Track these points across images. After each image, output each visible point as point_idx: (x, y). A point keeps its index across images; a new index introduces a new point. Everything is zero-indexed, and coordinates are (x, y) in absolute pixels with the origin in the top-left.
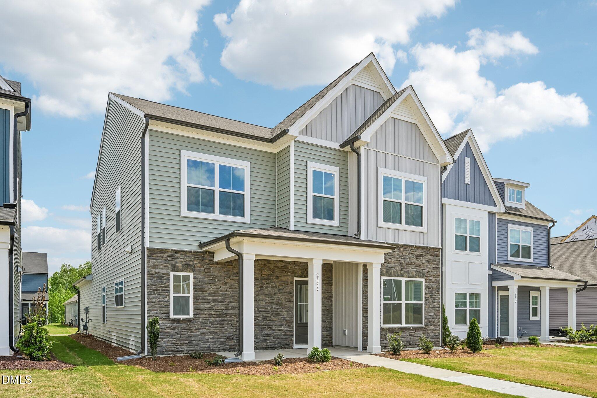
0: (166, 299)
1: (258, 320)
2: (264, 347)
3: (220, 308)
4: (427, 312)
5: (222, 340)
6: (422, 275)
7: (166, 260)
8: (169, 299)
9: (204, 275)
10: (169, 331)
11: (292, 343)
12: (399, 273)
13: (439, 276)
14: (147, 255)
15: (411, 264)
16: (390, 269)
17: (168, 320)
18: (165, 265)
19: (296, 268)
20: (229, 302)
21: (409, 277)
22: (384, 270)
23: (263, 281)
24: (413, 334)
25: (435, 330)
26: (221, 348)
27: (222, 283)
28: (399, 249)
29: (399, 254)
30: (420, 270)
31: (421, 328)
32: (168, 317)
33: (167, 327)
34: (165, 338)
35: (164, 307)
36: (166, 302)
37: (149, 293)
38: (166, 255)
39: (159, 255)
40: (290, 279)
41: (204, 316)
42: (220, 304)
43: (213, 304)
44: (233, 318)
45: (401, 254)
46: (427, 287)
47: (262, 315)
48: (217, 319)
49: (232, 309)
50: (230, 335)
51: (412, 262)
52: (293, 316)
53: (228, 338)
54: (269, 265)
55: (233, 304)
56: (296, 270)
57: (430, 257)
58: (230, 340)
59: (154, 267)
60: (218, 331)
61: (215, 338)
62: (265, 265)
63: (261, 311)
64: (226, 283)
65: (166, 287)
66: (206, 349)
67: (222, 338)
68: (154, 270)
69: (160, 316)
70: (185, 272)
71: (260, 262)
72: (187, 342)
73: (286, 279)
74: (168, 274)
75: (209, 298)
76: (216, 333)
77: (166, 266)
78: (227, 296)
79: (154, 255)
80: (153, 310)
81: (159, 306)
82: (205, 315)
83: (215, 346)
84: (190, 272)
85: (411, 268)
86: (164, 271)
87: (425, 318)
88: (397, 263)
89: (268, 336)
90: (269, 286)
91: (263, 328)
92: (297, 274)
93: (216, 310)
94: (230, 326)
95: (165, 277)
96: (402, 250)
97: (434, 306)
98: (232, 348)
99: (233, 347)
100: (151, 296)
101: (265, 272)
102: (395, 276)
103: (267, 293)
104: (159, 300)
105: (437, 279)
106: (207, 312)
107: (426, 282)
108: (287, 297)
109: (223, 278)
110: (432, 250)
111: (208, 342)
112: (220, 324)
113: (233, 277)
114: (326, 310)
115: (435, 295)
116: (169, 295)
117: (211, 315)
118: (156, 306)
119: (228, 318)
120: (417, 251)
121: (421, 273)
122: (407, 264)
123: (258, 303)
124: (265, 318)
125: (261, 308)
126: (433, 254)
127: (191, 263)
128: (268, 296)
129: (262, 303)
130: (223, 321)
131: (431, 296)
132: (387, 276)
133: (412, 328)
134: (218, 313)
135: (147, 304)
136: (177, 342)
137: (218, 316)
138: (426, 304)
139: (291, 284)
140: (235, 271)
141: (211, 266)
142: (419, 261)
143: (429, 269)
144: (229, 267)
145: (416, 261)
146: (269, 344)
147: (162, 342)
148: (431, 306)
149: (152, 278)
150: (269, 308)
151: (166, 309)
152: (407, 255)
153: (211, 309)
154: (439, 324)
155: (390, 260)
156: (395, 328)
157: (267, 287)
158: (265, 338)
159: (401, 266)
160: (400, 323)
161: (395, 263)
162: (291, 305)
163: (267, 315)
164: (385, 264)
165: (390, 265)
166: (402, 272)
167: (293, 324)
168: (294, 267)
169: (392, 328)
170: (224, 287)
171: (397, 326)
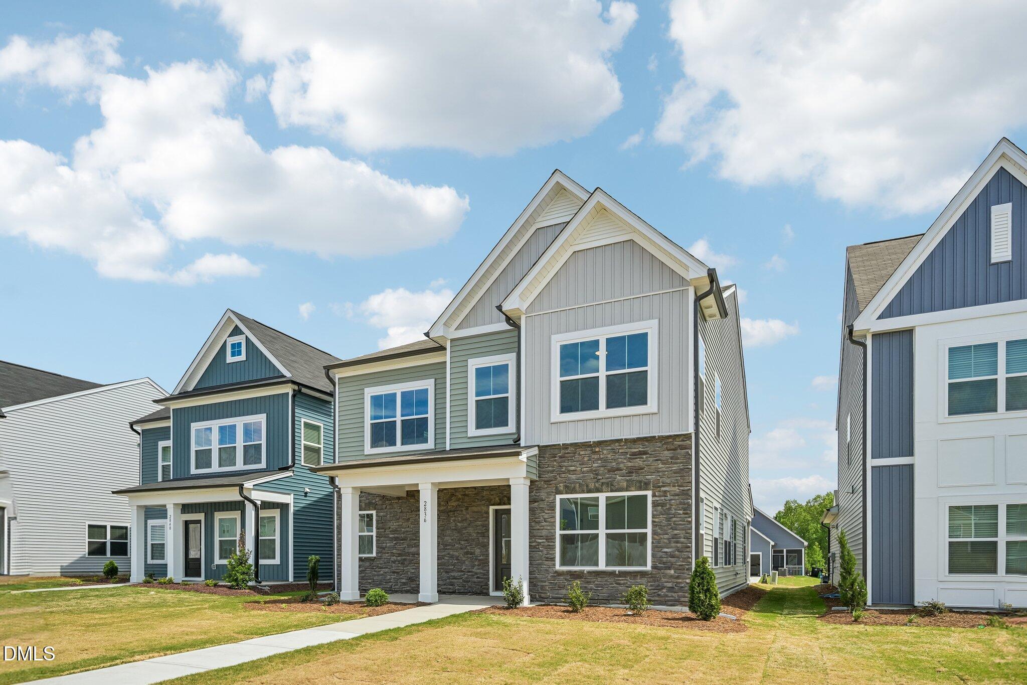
1: (444, 559)
2: (451, 591)
3: (402, 546)
4: (656, 546)
5: (404, 581)
6: (645, 486)
9: (387, 512)
11: (488, 589)
12: (592, 486)
13: (691, 482)
15: (619, 469)
16: (574, 483)
19: (492, 495)
20: (410, 540)
21: (612, 491)
22: (561, 485)
23: (449, 514)
24: (622, 582)
25: (678, 577)
27: (404, 519)
28: (592, 450)
29: (593, 456)
30: (641, 478)
31: (643, 574)
40: (484, 508)
41: (387, 555)
42: (402, 542)
43: (394, 542)
44: (415, 557)
45: (596, 457)
46: (655, 505)
47: (449, 554)
48: (399, 558)
50: (412, 575)
51: (622, 465)
52: (489, 554)
54: (457, 494)
56: (492, 497)
57: (666, 452)
60: (400, 571)
62: (453, 495)
64: (409, 519)
66: (388, 589)
70: (368, 510)
72: (370, 581)
73: (480, 509)
75: (391, 536)
76: (398, 573)
78: (409, 533)
82: (388, 553)
83: (397, 587)
84: (372, 510)
85: (619, 476)
87: (653, 556)
88: (588, 472)
89: (455, 578)
90: (457, 519)
91: (450, 569)
92: (493, 502)
94: (413, 566)
96: (597, 450)
97: (675, 536)
98: (414, 590)
99: (415, 589)
101: (452, 502)
102: (583, 492)
103: (454, 528)
105: (682, 488)
106: (389, 550)
107: (654, 495)
108: (480, 532)
110: (671, 440)
111: (390, 582)
112: (402, 563)
113: (416, 511)
115: (677, 517)
117: (393, 554)
120: (635, 446)
121: (640, 482)
122: (609, 471)
123: (443, 539)
124: (452, 557)
125: (446, 545)
126: (672, 447)
127: (374, 501)
128: (455, 532)
129: (448, 539)
130: (405, 560)
131: (668, 520)
132: (567, 493)
133: (617, 573)
134: (400, 552)
136: (362, 581)
137: (400, 555)
138: (654, 533)
139: (485, 515)
140: (417, 505)
141: (392, 501)
142: (638, 462)
143: (660, 474)
144: (411, 501)
145: (630, 464)
148: (666, 536)
150: (457, 546)
152: (609, 456)
153: (394, 548)
154: (687, 567)
155: (573, 468)
156: (582, 572)
157: (454, 521)
158: (453, 580)
159: (597, 474)
160: (597, 565)
161: (583, 473)
162: (485, 540)
163: (455, 553)
164: (563, 475)
165: (573, 477)
166: (597, 485)
167: (489, 565)
168: (490, 492)
169: (575, 572)
170: (406, 523)
171: (587, 569)
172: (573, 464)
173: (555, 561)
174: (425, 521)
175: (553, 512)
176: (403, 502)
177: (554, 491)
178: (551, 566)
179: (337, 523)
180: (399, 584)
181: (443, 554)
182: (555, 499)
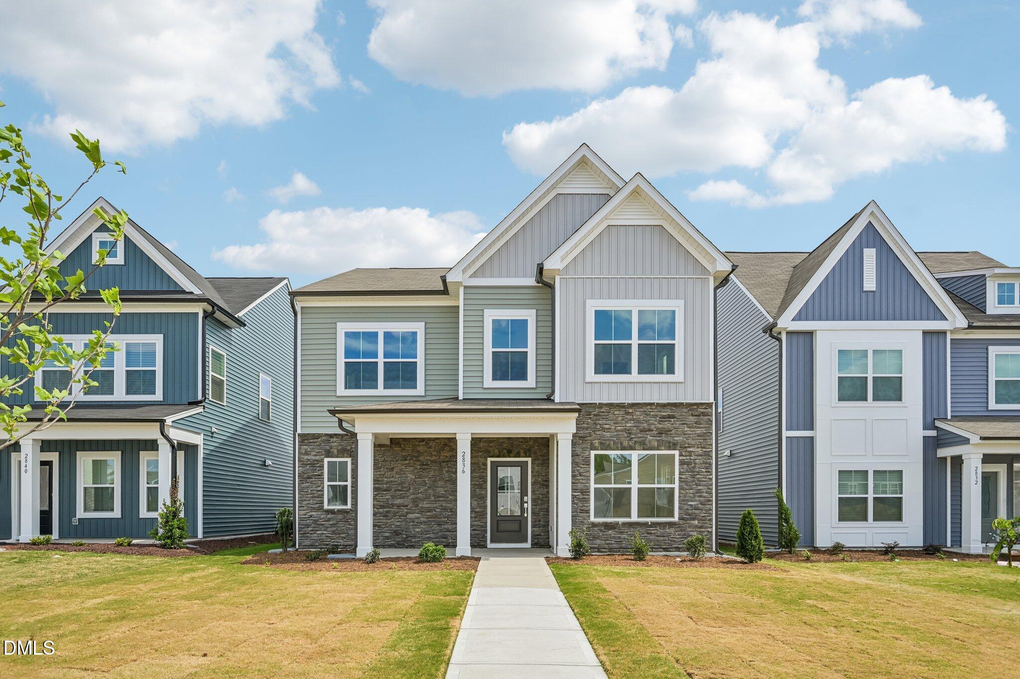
0: (319, 488)
1: (435, 511)
3: (384, 497)
4: (683, 499)
5: (387, 534)
6: (673, 446)
7: (319, 445)
8: (323, 488)
10: (323, 523)
11: (486, 541)
12: (626, 444)
13: (712, 445)
14: (299, 442)
15: (650, 430)
16: (608, 440)
17: (321, 511)
18: (318, 451)
19: (491, 447)
20: (395, 491)
21: (644, 449)
22: (597, 441)
24: (653, 532)
25: (701, 527)
26: (386, 544)
27: (387, 468)
28: (626, 411)
29: (626, 417)
30: (669, 439)
31: (671, 524)
32: (321, 508)
33: (321, 519)
34: (318, 531)
35: (318, 497)
36: (319, 491)
37: (301, 482)
38: (320, 439)
39: (311, 441)
40: (482, 460)
42: (384, 493)
44: (401, 509)
45: (629, 417)
46: (682, 463)
47: (441, 506)
48: (381, 510)
49: (400, 498)
50: (397, 529)
51: (653, 427)
52: (487, 506)
53: (395, 532)
55: (401, 492)
56: (490, 449)
57: (691, 417)
58: (398, 535)
59: (307, 453)
61: (378, 532)
63: (439, 501)
64: (393, 469)
65: (319, 475)
67: (387, 533)
68: (306, 457)
69: (312, 506)
70: (341, 457)
71: (437, 441)
72: (344, 535)
73: (476, 460)
74: (322, 461)
77: (319, 452)
78: (393, 483)
79: (306, 442)
80: (305, 500)
81: (311, 495)
84: (347, 457)
85: (650, 436)
86: (317, 458)
87: (680, 508)
88: (621, 431)
90: (450, 470)
91: (443, 521)
92: (491, 454)
93: (379, 500)
94: (398, 519)
95: (318, 464)
96: (631, 411)
97: (699, 491)
98: (399, 545)
100: (303, 485)
101: (444, 453)
102: (617, 449)
103: (447, 479)
104: (312, 489)
105: (704, 450)
107: (681, 455)
108: (477, 483)
109: (388, 463)
110: (695, 407)
112: (384, 516)
113: (401, 460)
114: (538, 499)
115: (700, 475)
116: (323, 483)
118: (309, 496)
119: (395, 509)
120: (665, 410)
121: (670, 442)
122: (641, 431)
125: (439, 497)
126: (697, 413)
127: (349, 448)
131: (693, 476)
132: (602, 449)
133: (650, 523)
134: (381, 503)
135: (299, 494)
136: (333, 536)
137: (382, 507)
138: (681, 488)
139: (483, 467)
140: (404, 454)
142: (667, 425)
143: (687, 436)
144: (396, 449)
145: (660, 426)
146: (450, 540)
147: (315, 535)
148: (691, 491)
149: (303, 466)
151: (319, 499)
152: (642, 417)
154: (709, 518)
155: (607, 426)
156: (617, 523)
157: (447, 472)
158: (446, 533)
159: (630, 434)
160: (629, 516)
161: (617, 431)
162: (483, 492)
163: (448, 505)
164: (598, 433)
165: (608, 434)
166: (631, 443)
167: (486, 518)
168: (488, 444)
169: (611, 523)
170: (390, 473)
171: (621, 520)
172: (608, 422)
173: (589, 513)
174: (463, 472)
175: (588, 466)
176: (386, 450)
177: (589, 447)
179: (299, 471)
180: (381, 538)
181: (435, 505)
182: (590, 455)
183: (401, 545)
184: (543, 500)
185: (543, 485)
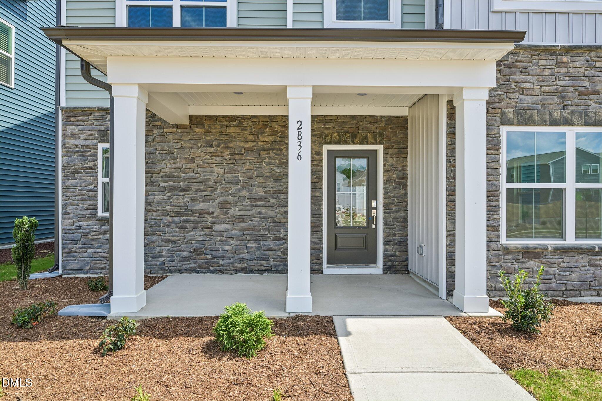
0: (92, 187)
1: (251, 221)
2: (263, 268)
3: (181, 201)
5: (185, 254)
7: (91, 125)
8: (97, 186)
9: (155, 146)
10: (96, 237)
11: (321, 264)
14: (63, 120)
17: (94, 219)
18: (89, 133)
19: (328, 129)
20: (196, 191)
23: (261, 153)
26: (184, 267)
27: (185, 158)
32: (93, 216)
33: (93, 231)
34: (90, 248)
35: (89, 200)
36: (91, 191)
37: (65, 178)
38: (90, 117)
39: (80, 118)
40: (316, 147)
41: (154, 213)
42: (181, 194)
43: (169, 194)
44: (204, 217)
47: (260, 213)
48: (176, 219)
49: (203, 202)
50: (199, 246)
52: (322, 214)
53: (196, 250)
54: (274, 124)
55: (205, 193)
56: (327, 132)
58: (199, 255)
59: (73, 136)
60: (178, 238)
61: (173, 251)
62: (266, 126)
63: (256, 206)
64: (193, 159)
65: (91, 168)
66: (156, 267)
67: (184, 251)
68: (72, 142)
69: (82, 212)
71: (254, 120)
74: (95, 147)
75: (162, 184)
76: (174, 242)
77: (91, 135)
78: (194, 181)
79: (72, 119)
80: (71, 204)
81: (81, 197)
82: (157, 211)
83: (173, 264)
86: (89, 143)
89: (269, 249)
90: (272, 161)
92: (329, 138)
93: (175, 204)
94: (201, 231)
95: (88, 151)
98: (202, 268)
99: (204, 266)
100: (68, 183)
101: (264, 137)
103: (268, 174)
104: (80, 188)
106: (159, 207)
109: (187, 152)
111: (161, 256)
112: (181, 227)
113: (204, 147)
114: (393, 204)
116: (97, 180)
117: (165, 213)
118: (77, 197)
119: (196, 218)
123: (252, 191)
124: (264, 217)
125: (257, 200)
128: (269, 180)
130: (187, 221)
134: (177, 209)
135: (63, 195)
137: (178, 214)
139: (317, 158)
140: (208, 138)
141: (165, 130)
144: (197, 131)
146: (273, 263)
147: (86, 254)
149: (69, 154)
150: (272, 201)
151: (91, 203)
153: (167, 202)
155: (527, 85)
156: (545, 249)
157: (268, 164)
158: (266, 252)
159: (563, 98)
162: (318, 194)
163: (269, 212)
167: (322, 230)
168: (324, 125)
169: (535, 248)
170: (189, 166)
171: (551, 243)
172: (529, 78)
173: (498, 230)
174: (299, 157)
176: (183, 132)
178: (494, 239)
179: (63, 161)
180: (177, 260)
181: (251, 213)
183: (205, 269)
184: (398, 205)
185: (399, 184)
